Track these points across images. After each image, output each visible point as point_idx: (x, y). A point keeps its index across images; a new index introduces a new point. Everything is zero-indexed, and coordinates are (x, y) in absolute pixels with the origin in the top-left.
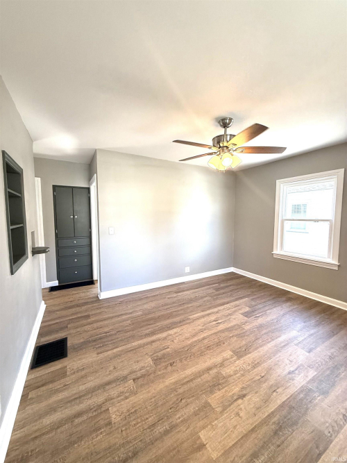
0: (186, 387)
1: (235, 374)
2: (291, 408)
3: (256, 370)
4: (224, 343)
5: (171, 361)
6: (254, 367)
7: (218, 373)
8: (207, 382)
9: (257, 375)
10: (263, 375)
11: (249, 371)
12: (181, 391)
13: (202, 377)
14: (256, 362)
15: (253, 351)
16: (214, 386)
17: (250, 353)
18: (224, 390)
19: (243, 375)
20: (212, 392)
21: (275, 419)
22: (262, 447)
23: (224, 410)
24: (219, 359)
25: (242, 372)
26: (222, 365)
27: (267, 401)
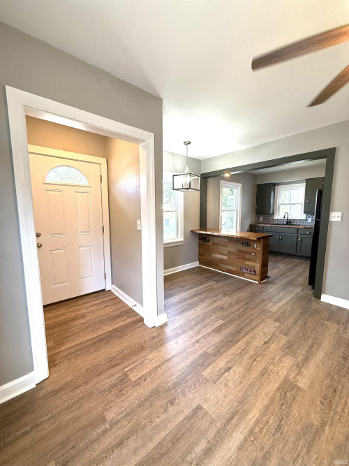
1: (280, 359)
2: (231, 341)
3: (263, 366)
4: (322, 403)
6: (265, 369)
7: (296, 357)
8: (298, 348)
9: (260, 361)
10: (255, 362)
11: (270, 364)
12: (311, 340)
13: (305, 351)
14: (265, 376)
16: (290, 346)
17: (278, 389)
18: (281, 345)
19: (273, 359)
20: (289, 342)
22: (247, 324)
23: (274, 333)
25: (275, 361)
27: (248, 343)
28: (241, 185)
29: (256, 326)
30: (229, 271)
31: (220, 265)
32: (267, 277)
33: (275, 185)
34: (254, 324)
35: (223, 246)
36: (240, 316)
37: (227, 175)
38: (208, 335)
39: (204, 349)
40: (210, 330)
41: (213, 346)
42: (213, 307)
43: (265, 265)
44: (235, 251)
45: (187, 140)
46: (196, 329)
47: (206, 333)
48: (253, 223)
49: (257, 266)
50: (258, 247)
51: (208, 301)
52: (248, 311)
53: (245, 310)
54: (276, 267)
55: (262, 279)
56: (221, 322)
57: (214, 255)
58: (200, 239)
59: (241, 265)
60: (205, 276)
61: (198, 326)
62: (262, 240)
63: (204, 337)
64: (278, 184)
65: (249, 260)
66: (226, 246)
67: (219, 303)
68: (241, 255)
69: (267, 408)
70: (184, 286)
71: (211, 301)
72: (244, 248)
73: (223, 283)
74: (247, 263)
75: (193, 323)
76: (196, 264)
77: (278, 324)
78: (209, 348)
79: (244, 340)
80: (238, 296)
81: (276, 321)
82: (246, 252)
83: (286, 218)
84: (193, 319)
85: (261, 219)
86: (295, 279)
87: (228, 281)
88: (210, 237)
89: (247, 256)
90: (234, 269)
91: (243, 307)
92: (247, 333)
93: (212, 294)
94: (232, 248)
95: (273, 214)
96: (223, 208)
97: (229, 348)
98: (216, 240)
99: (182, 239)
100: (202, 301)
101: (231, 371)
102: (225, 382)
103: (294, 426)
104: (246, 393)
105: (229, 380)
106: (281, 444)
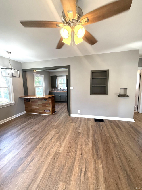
0: (65, 133)
1: (55, 144)
2: (36, 146)
4: (66, 155)
5: (75, 135)
6: (49, 152)
7: (60, 141)
8: (62, 137)
9: (47, 149)
10: (45, 151)
11: (50, 148)
12: (66, 132)
13: (64, 137)
15: (50, 161)
16: (59, 137)
17: (52, 158)
18: (56, 138)
19: (52, 145)
20: (59, 136)
23: (54, 134)
24: (63, 145)
25: (53, 146)
26: (61, 144)
28: (44, 76)
30: (40, 113)
31: (36, 111)
32: (55, 112)
33: (57, 76)
34: (47, 133)
35: (36, 102)
36: (41, 132)
37: (35, 71)
38: (24, 147)
39: (21, 156)
41: (26, 152)
42: (29, 132)
43: (53, 107)
44: (41, 104)
45: (9, 51)
46: (18, 147)
48: (50, 91)
49: (50, 108)
50: (50, 101)
51: (27, 130)
52: (45, 128)
53: (44, 128)
54: (59, 107)
55: (53, 113)
56: (32, 138)
57: (32, 107)
58: (25, 100)
59: (44, 109)
60: (28, 117)
62: (51, 98)
63: (22, 150)
64: (58, 76)
65: (47, 107)
66: (38, 102)
67: (33, 129)
68: (44, 105)
69: (47, 168)
70: (15, 126)
71: (29, 129)
72: (45, 102)
73: (37, 119)
74: (47, 108)
75: (17, 145)
76: (25, 112)
77: (56, 130)
79: (42, 142)
80: (42, 123)
81: (55, 129)
82: (45, 104)
83: (61, 89)
84: (17, 142)
85: (53, 89)
86: (64, 110)
87: (39, 118)
88: (30, 99)
89: (46, 105)
90: (42, 111)
91: (44, 127)
92: (44, 138)
93: (30, 126)
94: (40, 103)
95: (57, 87)
96: (36, 86)
97: (34, 149)
98: (33, 100)
99: (14, 102)
100: (24, 131)
101: (33, 161)
102: (29, 168)
103: (56, 170)
104: (38, 168)
105: (31, 166)
106: (50, 182)
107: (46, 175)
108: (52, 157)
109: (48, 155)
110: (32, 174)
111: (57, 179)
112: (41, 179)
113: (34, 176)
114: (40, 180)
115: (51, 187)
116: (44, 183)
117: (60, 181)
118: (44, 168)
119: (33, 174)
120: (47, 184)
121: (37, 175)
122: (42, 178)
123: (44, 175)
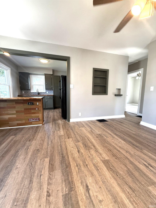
0: (87, 139)
1: (90, 154)
2: (67, 167)
3: (92, 165)
4: (116, 159)
5: (99, 137)
6: (94, 165)
8: (88, 144)
9: (88, 163)
11: (92, 161)
12: (85, 137)
13: (90, 143)
16: (85, 145)
18: (83, 147)
19: (89, 157)
20: (83, 144)
21: (66, 157)
22: (61, 149)
23: (75, 144)
24: (101, 151)
25: (91, 157)
26: (97, 151)
27: (74, 159)
28: (10, 68)
29: (66, 147)
33: (29, 74)
38: (50, 178)
39: (61, 194)
40: (47, 173)
41: (62, 183)
46: (35, 184)
47: (46, 179)
49: (40, 115)
52: (53, 141)
53: (51, 142)
59: (29, 118)
61: (35, 180)
63: (49, 184)
64: (31, 74)
66: (15, 108)
68: (28, 111)
72: (30, 107)
74: (33, 115)
75: (26, 182)
77: (71, 139)
78: (62, 189)
81: (69, 138)
83: (37, 92)
84: (23, 178)
85: (23, 92)
90: (23, 122)
94: (20, 108)
97: (71, 172)
101: (89, 187)
102: (97, 201)
103: (129, 180)
104: (109, 191)
105: (96, 196)
106: (142, 196)
107: (128, 192)
108: (106, 168)
109: (99, 169)
110: (112, 205)
111: (142, 187)
112: (130, 201)
113: (117, 205)
114: (130, 203)
115: (150, 200)
116: (139, 203)
117: (146, 187)
118: (114, 186)
119: (113, 203)
120: (142, 201)
121: (119, 200)
122: (128, 198)
123: (125, 194)
